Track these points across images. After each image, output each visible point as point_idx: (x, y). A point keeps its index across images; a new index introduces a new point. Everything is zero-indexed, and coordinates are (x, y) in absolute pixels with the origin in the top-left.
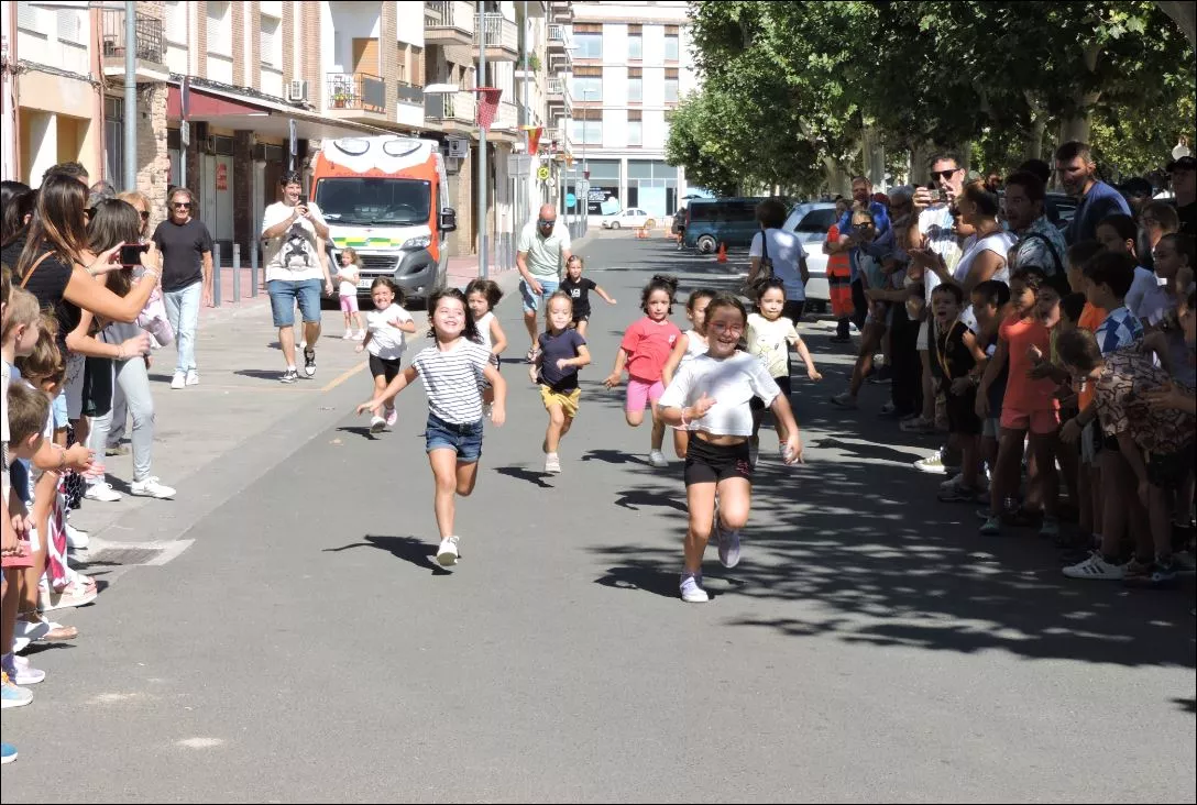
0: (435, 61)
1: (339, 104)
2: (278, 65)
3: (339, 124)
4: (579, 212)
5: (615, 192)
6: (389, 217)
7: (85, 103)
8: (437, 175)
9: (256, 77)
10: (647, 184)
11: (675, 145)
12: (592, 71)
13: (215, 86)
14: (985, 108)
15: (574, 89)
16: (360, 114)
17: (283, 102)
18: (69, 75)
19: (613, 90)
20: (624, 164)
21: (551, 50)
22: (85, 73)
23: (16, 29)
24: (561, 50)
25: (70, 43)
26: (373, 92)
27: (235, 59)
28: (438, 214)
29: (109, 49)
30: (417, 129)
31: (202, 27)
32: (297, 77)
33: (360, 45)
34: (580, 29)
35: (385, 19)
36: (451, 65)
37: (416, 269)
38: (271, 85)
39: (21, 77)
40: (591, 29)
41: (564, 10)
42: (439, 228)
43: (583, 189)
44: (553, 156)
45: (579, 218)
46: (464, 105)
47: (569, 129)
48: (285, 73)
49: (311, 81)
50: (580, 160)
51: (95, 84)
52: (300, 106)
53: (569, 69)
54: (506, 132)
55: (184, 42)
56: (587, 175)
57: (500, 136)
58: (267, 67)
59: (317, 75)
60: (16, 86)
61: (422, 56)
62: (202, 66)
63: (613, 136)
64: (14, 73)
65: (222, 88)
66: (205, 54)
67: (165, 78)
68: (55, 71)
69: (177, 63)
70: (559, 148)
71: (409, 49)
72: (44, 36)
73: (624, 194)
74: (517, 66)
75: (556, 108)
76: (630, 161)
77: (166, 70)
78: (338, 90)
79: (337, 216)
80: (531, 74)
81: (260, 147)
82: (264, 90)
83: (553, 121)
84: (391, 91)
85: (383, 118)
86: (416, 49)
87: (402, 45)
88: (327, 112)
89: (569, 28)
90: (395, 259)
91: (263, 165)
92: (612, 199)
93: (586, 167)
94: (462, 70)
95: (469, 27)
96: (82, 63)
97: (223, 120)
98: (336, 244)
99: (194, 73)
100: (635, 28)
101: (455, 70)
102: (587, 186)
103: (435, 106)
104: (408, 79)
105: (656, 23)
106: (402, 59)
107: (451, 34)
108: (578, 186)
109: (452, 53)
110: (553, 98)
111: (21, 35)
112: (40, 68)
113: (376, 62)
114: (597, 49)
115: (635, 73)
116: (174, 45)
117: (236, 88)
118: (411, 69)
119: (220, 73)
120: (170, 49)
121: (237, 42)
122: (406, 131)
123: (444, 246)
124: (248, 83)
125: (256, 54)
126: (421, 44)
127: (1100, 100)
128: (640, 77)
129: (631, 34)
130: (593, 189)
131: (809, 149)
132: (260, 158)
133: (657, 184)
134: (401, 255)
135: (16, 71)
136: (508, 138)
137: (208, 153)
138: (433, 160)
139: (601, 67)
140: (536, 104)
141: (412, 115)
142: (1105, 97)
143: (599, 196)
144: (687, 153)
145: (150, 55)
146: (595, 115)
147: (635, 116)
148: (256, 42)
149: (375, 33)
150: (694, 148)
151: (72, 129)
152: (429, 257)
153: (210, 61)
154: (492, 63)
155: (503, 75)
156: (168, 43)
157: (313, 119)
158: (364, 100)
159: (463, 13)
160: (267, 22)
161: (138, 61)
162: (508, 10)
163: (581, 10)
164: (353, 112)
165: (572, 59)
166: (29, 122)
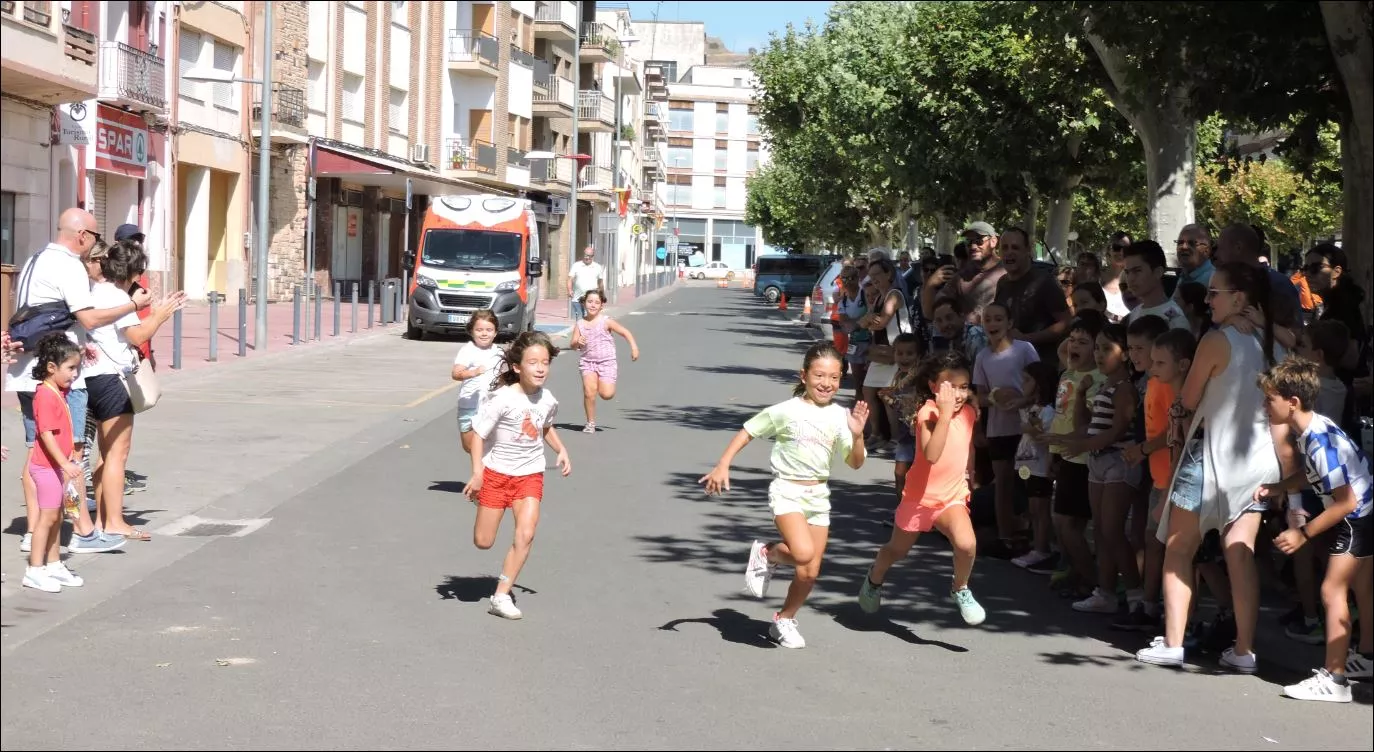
0: (541, 130)
1: (457, 166)
2: (404, 131)
4: (668, 264)
5: (701, 247)
7: (235, 159)
9: (385, 141)
10: (729, 240)
12: (683, 142)
13: (348, 148)
15: (667, 156)
16: (474, 175)
17: (407, 162)
18: (222, 136)
19: (702, 159)
21: (649, 123)
22: (236, 134)
23: (178, 96)
24: (655, 124)
25: (224, 109)
26: (486, 156)
27: (367, 125)
28: (527, 261)
29: (257, 113)
30: (523, 188)
31: (339, 97)
32: (421, 142)
33: (476, 116)
34: (675, 105)
35: (498, 94)
36: (556, 134)
37: (507, 309)
38: (397, 148)
39: (180, 136)
40: (684, 106)
41: (662, 89)
43: (673, 243)
45: (668, 268)
46: (565, 169)
48: (410, 139)
49: (432, 145)
50: (670, 219)
51: (246, 145)
52: (422, 166)
53: (662, 140)
54: (601, 193)
55: (323, 110)
56: (677, 231)
57: (597, 197)
58: (394, 132)
59: (438, 141)
60: (176, 143)
61: (529, 127)
62: (338, 131)
63: (701, 198)
64: (175, 134)
65: (355, 149)
66: (340, 120)
67: (306, 140)
68: (210, 132)
69: (316, 127)
70: (652, 207)
71: (518, 119)
72: (202, 103)
73: (709, 249)
74: (614, 135)
75: (650, 174)
76: (714, 220)
77: (305, 133)
78: (456, 153)
80: (626, 143)
81: (386, 200)
82: (391, 152)
83: (648, 184)
84: (502, 155)
85: (494, 179)
86: (524, 121)
87: (512, 117)
88: (446, 172)
89: (665, 105)
91: (388, 215)
92: (698, 252)
93: (677, 225)
94: (566, 139)
95: (569, 101)
96: (234, 125)
97: (353, 177)
98: (440, 285)
99: (331, 136)
100: (722, 106)
101: (559, 141)
102: (676, 241)
103: (540, 169)
104: (516, 145)
105: (740, 102)
106: (511, 128)
107: (556, 108)
108: (668, 241)
109: (556, 125)
110: (648, 165)
111: (182, 101)
112: (197, 129)
113: (490, 131)
115: (721, 145)
116: (312, 112)
117: (366, 150)
118: (521, 136)
119: (353, 137)
120: (310, 115)
121: (369, 110)
122: (514, 190)
124: (377, 146)
125: (385, 120)
126: (530, 117)
128: (725, 148)
129: (718, 111)
130: (682, 244)
132: (386, 209)
134: (494, 296)
135: (176, 132)
136: (603, 198)
137: (341, 204)
139: (691, 139)
140: (631, 167)
141: (519, 177)
143: (688, 250)
145: (293, 121)
146: (685, 180)
147: (720, 182)
148: (385, 111)
149: (490, 106)
151: (223, 182)
153: (345, 126)
154: (592, 134)
155: (602, 144)
156: (309, 110)
157: (431, 178)
158: (478, 163)
159: (567, 90)
160: (395, 95)
161: (281, 125)
162: (608, 88)
163: (676, 90)
164: (468, 173)
165: (667, 131)
166: (186, 174)
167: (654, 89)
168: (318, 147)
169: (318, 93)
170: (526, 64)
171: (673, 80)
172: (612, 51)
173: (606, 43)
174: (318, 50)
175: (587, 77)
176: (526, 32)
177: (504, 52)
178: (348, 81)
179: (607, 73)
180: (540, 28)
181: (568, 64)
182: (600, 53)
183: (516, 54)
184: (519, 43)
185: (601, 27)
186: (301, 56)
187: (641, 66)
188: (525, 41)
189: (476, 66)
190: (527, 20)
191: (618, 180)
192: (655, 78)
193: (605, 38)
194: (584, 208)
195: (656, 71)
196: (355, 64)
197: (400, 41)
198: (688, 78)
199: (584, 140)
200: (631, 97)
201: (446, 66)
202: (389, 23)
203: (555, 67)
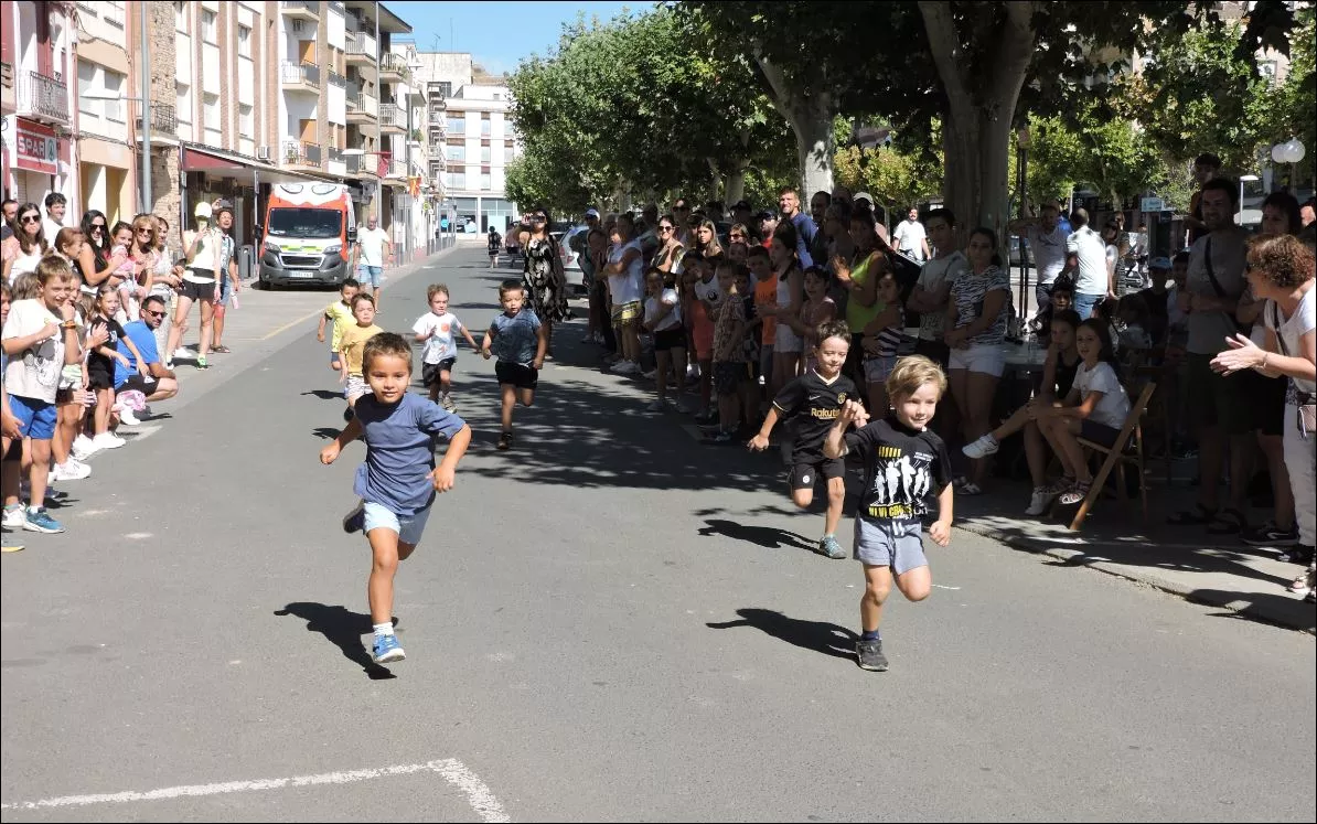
0: (353, 134)
1: (291, 161)
2: (251, 136)
3: (289, 174)
4: (450, 231)
5: (473, 218)
6: (315, 233)
7: (123, 159)
8: (346, 207)
9: (236, 142)
10: (494, 213)
11: (509, 189)
12: (458, 141)
13: (210, 149)
14: (684, 169)
15: (446, 152)
16: (304, 168)
17: (255, 159)
18: (113, 141)
19: (472, 154)
20: (479, 200)
21: (432, 128)
22: (124, 139)
23: (78, 111)
24: (437, 128)
25: (113, 121)
26: (313, 154)
27: (223, 131)
28: (346, 231)
29: (140, 124)
30: (341, 177)
31: (201, 111)
32: (263, 144)
33: (303, 123)
34: (451, 114)
35: (320, 107)
36: (364, 137)
37: (333, 265)
38: (247, 149)
39: (82, 142)
40: (457, 115)
41: (440, 103)
42: (347, 240)
43: (452, 217)
44: (432, 196)
45: (450, 235)
46: (371, 163)
47: (444, 178)
48: (256, 142)
49: (272, 145)
50: (450, 198)
51: (130, 147)
52: (266, 162)
53: (443, 140)
54: (399, 180)
55: (188, 120)
56: (455, 207)
57: (396, 182)
58: (244, 137)
59: (276, 142)
60: (78, 147)
61: (345, 130)
62: (201, 137)
63: (472, 183)
64: (77, 140)
65: (216, 150)
66: (203, 128)
67: (177, 143)
68: (104, 139)
69: (184, 134)
70: (437, 190)
71: (336, 126)
72: (97, 116)
73: (479, 220)
74: (408, 137)
75: (434, 166)
76: (483, 199)
77: (177, 138)
78: (290, 152)
79: (283, 232)
80: (416, 143)
81: (240, 188)
82: (242, 152)
83: (433, 173)
84: (325, 153)
85: (319, 170)
86: (340, 127)
87: (331, 124)
88: (283, 166)
89: (444, 114)
90: (319, 259)
91: (241, 200)
92: (471, 223)
93: (455, 202)
94: (371, 140)
95: (374, 113)
96: (123, 133)
97: (214, 171)
98: (282, 250)
99: (196, 140)
100: (486, 114)
101: (367, 140)
102: (455, 214)
103: (353, 163)
104: (336, 146)
105: (499, 112)
106: (331, 134)
107: (364, 117)
108: (448, 215)
109: (363, 129)
110: (433, 159)
111: (81, 115)
112: (94, 136)
113: (315, 135)
114: (461, 128)
115: (485, 143)
116: (182, 122)
117: (223, 150)
118: (337, 139)
119: (213, 141)
120: (179, 124)
121: (224, 121)
122: (335, 179)
123: (351, 251)
124: (231, 147)
125: (236, 128)
126: (345, 124)
127: (751, 164)
128: (488, 145)
129: (483, 119)
130: (459, 216)
131: (586, 192)
132: (240, 195)
133: (500, 214)
134: (323, 257)
135: (78, 138)
136: (401, 184)
137: (205, 191)
138: (343, 197)
139: (463, 140)
140: (420, 158)
141: (338, 168)
142: (754, 162)
143: (464, 221)
144: (515, 193)
145: (167, 129)
146: (460, 170)
147: (486, 170)
148: (236, 121)
149: (314, 116)
150: (519, 190)
151: (115, 176)
152: (341, 257)
153: (206, 132)
154: (391, 137)
155: (398, 144)
156: (178, 121)
157: (274, 171)
158: (308, 159)
159: (371, 104)
160: (244, 108)
161: (158, 132)
162: (402, 102)
163: (451, 103)
164: (301, 166)
165: (447, 134)
166: (87, 171)
167: (436, 103)
168: (186, 149)
169: (185, 107)
170: (341, 84)
171: (449, 96)
172: (404, 74)
173: (399, 69)
174: (184, 74)
175: (386, 95)
176: (339, 61)
177: (323, 75)
178: (208, 98)
179: (401, 91)
180: (349, 58)
181: (371, 85)
182: (395, 76)
183: (332, 78)
184: (335, 69)
185: (395, 56)
186: (170, 80)
187: (425, 86)
188: (339, 68)
189: (303, 86)
190: (340, 51)
191: (411, 170)
192: (435, 94)
193: (398, 65)
194: (387, 191)
195: (437, 89)
196: (212, 86)
197: (245, 68)
198: (460, 94)
199: (385, 140)
200: (419, 109)
201: (281, 87)
202: (236, 55)
203: (362, 86)
